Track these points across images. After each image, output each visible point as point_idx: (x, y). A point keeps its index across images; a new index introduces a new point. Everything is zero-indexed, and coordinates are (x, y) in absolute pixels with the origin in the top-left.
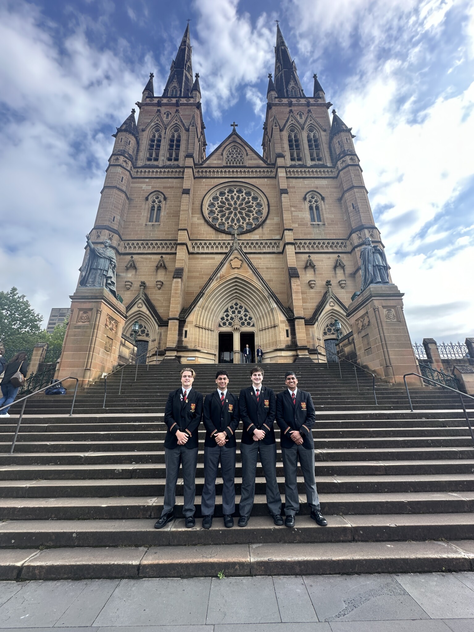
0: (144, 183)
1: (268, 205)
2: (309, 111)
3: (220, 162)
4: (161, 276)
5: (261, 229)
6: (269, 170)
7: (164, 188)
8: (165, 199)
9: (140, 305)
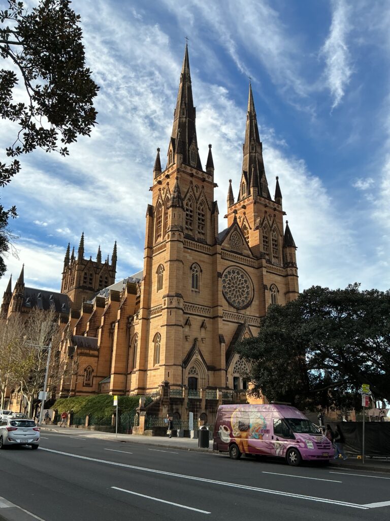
0: (188, 253)
1: (254, 290)
2: (275, 216)
3: (228, 246)
4: (203, 334)
5: (250, 307)
6: (254, 261)
7: (200, 261)
8: (201, 271)
9: (197, 355)
